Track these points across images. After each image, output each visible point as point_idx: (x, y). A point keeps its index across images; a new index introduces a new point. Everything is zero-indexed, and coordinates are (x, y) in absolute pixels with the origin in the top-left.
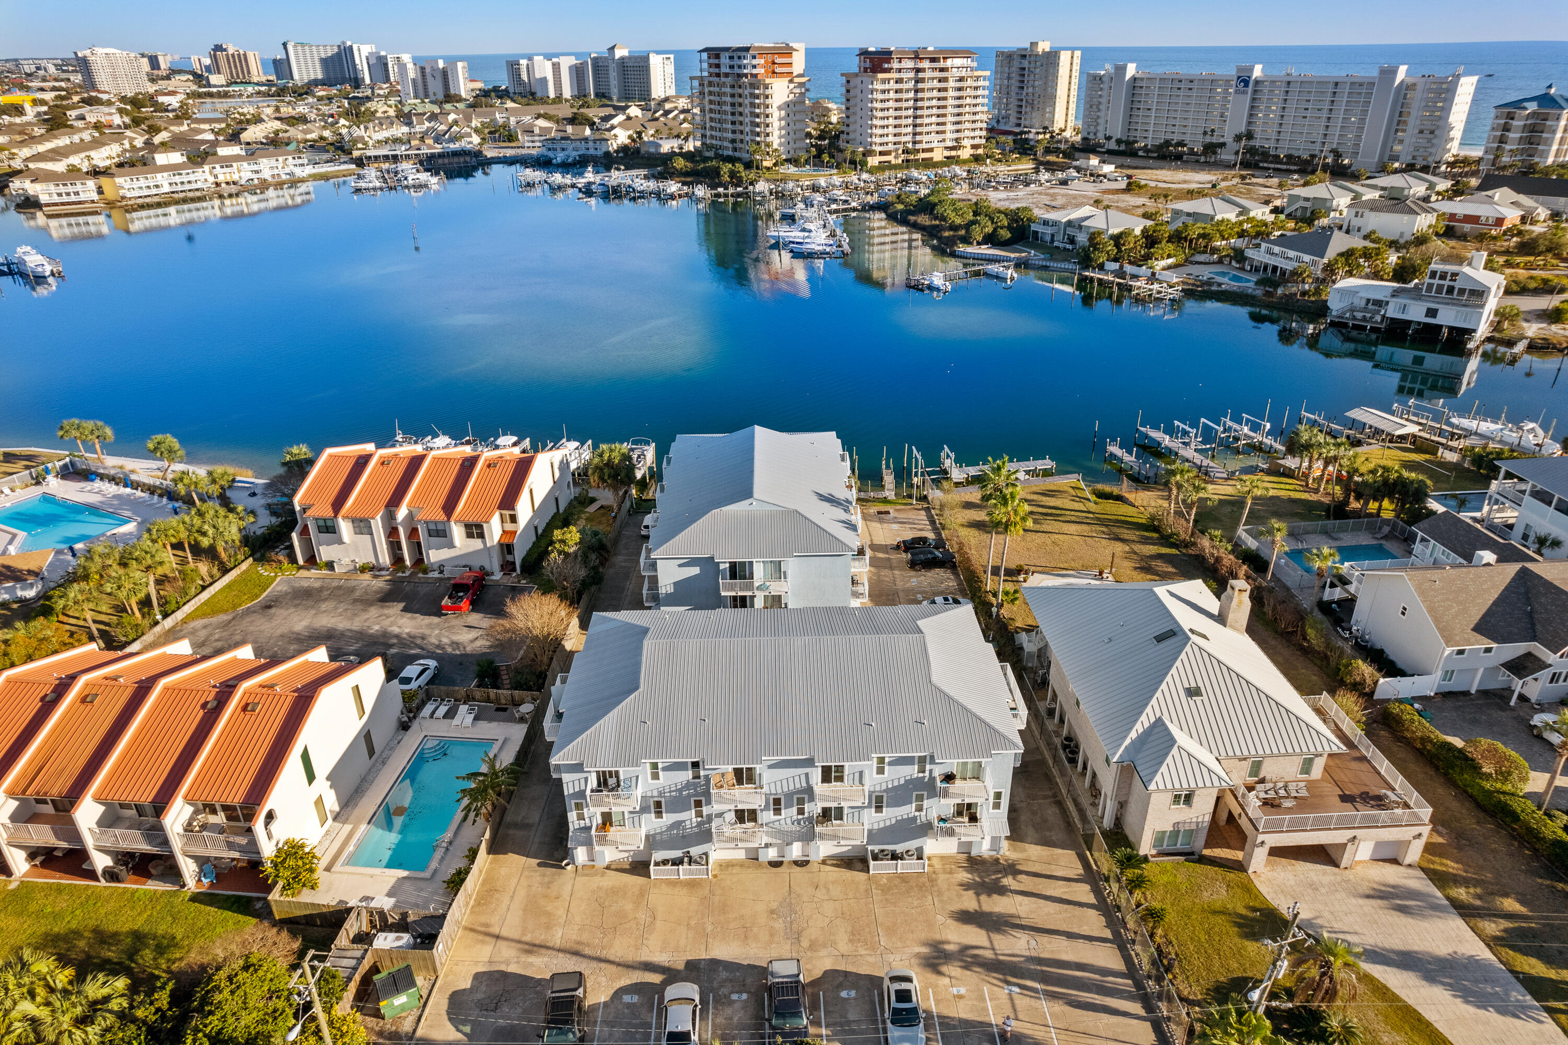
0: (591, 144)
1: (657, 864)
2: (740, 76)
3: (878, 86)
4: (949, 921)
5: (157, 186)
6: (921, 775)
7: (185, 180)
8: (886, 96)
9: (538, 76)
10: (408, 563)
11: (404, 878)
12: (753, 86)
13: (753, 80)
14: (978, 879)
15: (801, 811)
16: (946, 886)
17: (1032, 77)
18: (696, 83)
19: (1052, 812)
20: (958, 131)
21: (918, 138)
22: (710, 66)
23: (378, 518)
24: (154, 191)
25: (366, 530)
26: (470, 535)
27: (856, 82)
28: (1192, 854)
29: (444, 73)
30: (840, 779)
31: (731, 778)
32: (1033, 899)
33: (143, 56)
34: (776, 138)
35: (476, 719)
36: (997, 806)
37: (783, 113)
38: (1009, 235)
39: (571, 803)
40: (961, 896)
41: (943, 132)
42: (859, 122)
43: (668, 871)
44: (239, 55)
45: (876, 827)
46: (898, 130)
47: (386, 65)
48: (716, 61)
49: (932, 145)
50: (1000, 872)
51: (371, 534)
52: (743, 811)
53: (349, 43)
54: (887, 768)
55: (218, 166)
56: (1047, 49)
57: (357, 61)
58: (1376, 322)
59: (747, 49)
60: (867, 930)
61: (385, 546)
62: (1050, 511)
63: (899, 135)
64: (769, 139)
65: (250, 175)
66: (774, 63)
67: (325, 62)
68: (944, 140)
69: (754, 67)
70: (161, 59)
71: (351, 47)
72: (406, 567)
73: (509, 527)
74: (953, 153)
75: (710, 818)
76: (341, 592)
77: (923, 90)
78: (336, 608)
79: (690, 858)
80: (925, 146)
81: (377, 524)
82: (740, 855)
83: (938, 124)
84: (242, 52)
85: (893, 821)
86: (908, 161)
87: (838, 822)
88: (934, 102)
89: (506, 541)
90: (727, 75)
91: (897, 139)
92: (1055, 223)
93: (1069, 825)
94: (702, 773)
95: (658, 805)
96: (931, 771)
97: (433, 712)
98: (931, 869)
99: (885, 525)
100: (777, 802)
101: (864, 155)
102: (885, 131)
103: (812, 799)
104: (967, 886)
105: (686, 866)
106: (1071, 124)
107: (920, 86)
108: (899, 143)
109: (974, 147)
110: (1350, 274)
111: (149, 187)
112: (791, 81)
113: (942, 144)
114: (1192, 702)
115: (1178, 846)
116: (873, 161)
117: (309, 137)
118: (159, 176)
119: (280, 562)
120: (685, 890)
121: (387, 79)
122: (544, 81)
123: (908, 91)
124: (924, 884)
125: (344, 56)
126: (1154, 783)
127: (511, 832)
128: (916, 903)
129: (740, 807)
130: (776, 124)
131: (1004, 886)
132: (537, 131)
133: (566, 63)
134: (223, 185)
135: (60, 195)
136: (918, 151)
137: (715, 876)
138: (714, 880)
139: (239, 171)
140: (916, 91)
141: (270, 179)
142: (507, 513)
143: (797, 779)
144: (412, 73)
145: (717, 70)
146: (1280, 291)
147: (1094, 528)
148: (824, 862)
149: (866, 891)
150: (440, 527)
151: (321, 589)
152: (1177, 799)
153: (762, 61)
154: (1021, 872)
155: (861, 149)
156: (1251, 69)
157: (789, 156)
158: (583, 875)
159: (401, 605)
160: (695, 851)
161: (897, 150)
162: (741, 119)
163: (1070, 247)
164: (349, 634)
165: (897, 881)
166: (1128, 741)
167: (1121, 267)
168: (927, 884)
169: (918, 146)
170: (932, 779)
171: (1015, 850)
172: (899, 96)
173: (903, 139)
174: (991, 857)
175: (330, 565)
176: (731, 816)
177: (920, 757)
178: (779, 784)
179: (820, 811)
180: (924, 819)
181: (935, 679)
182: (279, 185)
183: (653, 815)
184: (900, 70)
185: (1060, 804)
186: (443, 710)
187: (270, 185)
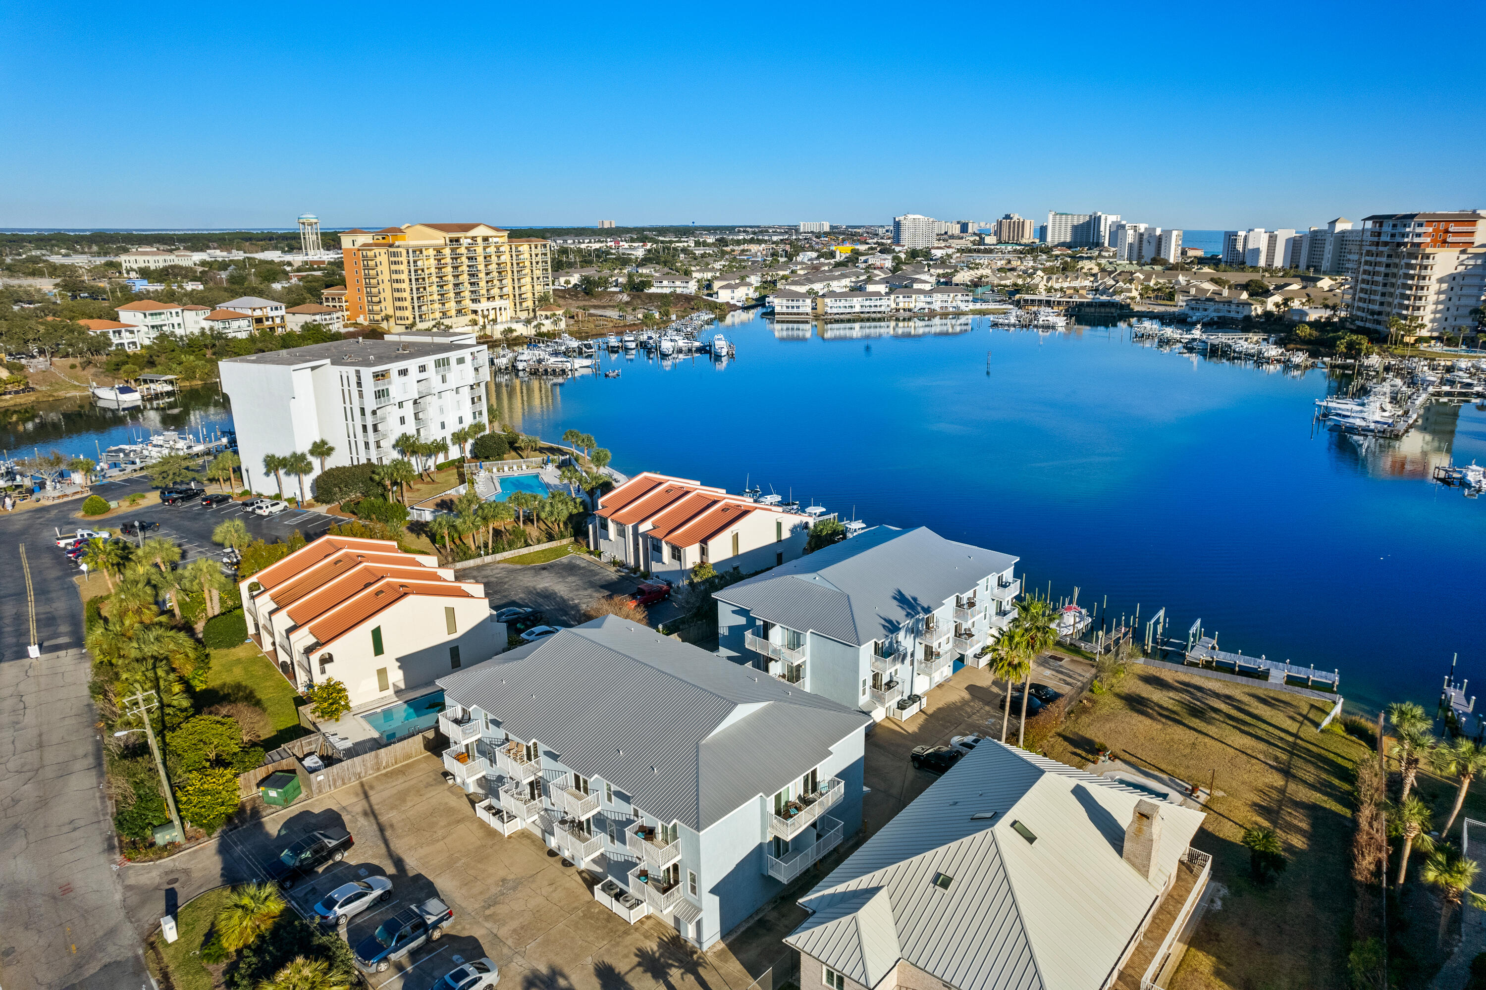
1: (486, 807)
2: (1399, 245)
4: (590, 966)
5: (852, 307)
6: (635, 818)
7: (873, 304)
9: (1252, 246)
10: (642, 568)
12: (1412, 255)
13: (1414, 249)
16: (628, 943)
22: (1372, 234)
24: (848, 310)
29: (1160, 240)
31: (522, 749)
34: (1429, 310)
36: (693, 889)
37: (1445, 286)
40: (628, 958)
48: (1380, 229)
53: (1099, 214)
54: (613, 797)
55: (901, 296)
57: (1102, 228)
59: (1412, 216)
60: (533, 932)
65: (923, 305)
66: (1447, 231)
69: (1419, 235)
71: (1100, 217)
76: (589, 574)
78: (574, 582)
79: (504, 814)
81: (629, 529)
84: (1022, 220)
85: (623, 859)
90: (1386, 244)
98: (639, 926)
104: (641, 954)
111: (845, 307)
112: (1465, 252)
118: (855, 299)
119: (583, 545)
120: (482, 834)
122: (1257, 251)
133: (1284, 235)
134: (901, 311)
135: (788, 307)
137: (510, 837)
138: (506, 839)
141: (938, 310)
144: (1130, 238)
145: (1378, 239)
147: (1272, 750)
148: (580, 872)
149: (575, 908)
152: (829, 976)
154: (695, 974)
157: (1439, 333)
158: (450, 791)
165: (602, 916)
166: (830, 891)
168: (618, 932)
171: (719, 956)
175: (600, 554)
182: (944, 315)
183: (489, 762)
187: (938, 314)
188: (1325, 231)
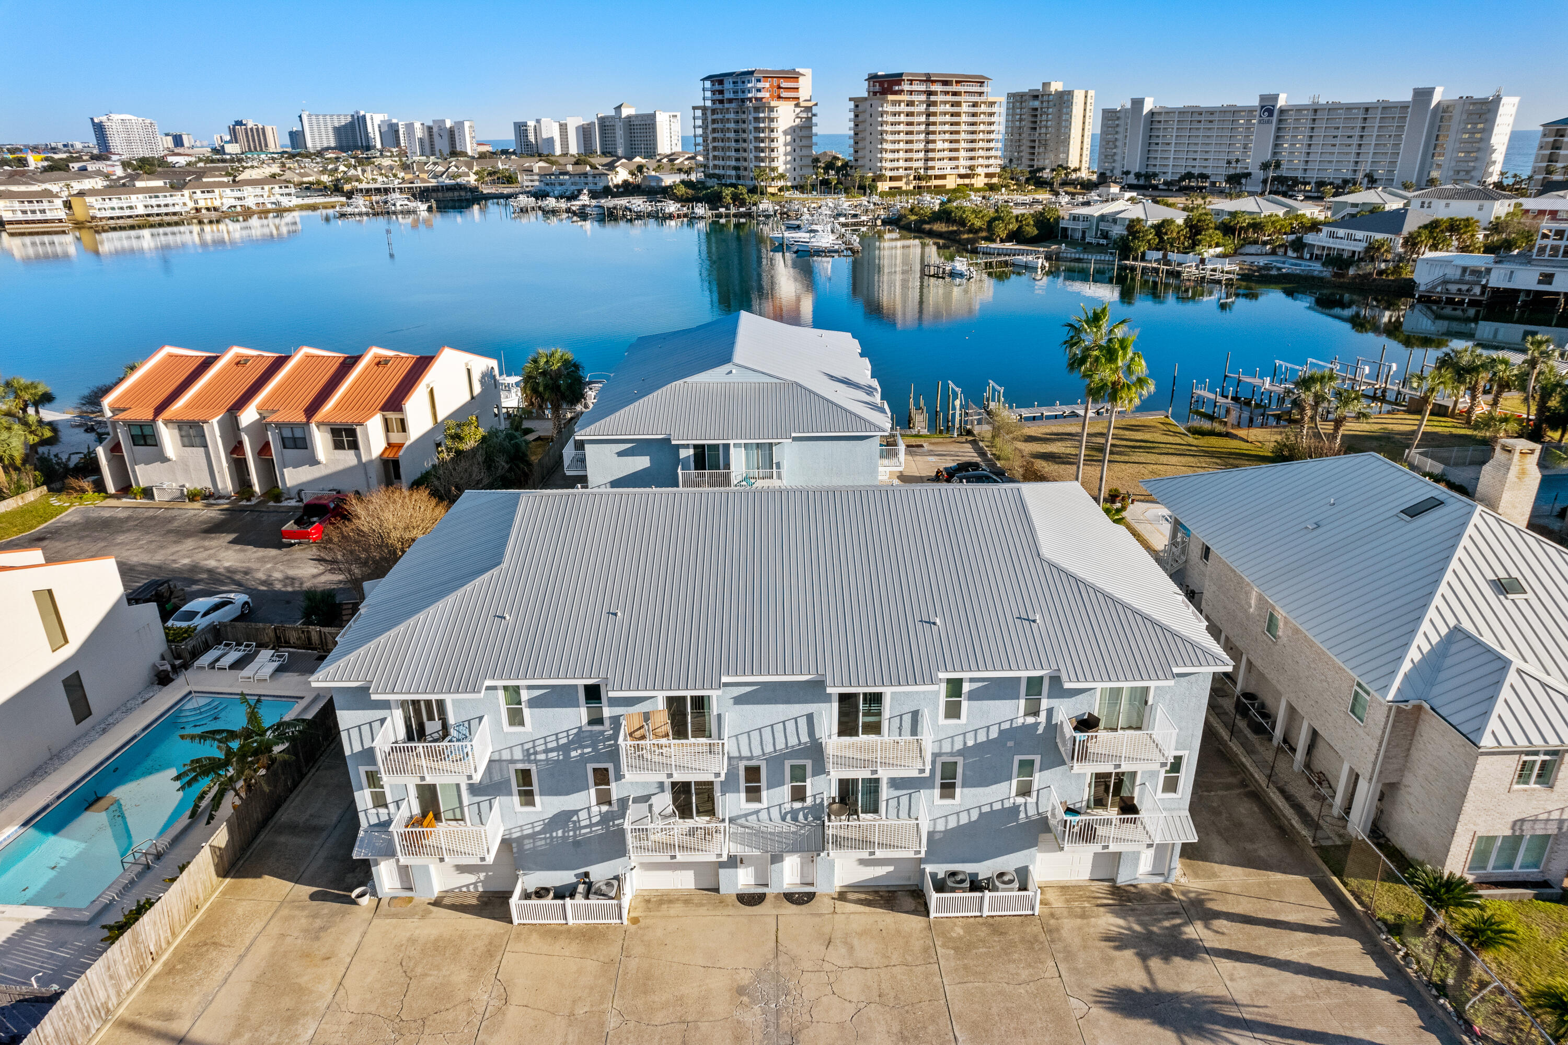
0: (590, 179)
1: (527, 896)
2: (743, 100)
3: (888, 108)
4: (1096, 1011)
5: (131, 208)
6: (1031, 720)
7: (162, 203)
8: (897, 119)
9: (545, 136)
10: (257, 488)
11: (39, 922)
12: (757, 109)
13: (758, 104)
14: (1137, 928)
15: (799, 794)
16: (1077, 941)
17: (1044, 117)
18: (699, 113)
19: (1245, 810)
20: (971, 158)
21: (930, 164)
22: (713, 92)
23: (215, 421)
24: (127, 212)
25: (198, 440)
26: (338, 445)
27: (863, 106)
28: (1545, 884)
29: (451, 132)
30: (874, 728)
31: (662, 719)
32: (1254, 967)
33: (167, 135)
34: (781, 161)
35: (280, 670)
36: (1171, 785)
37: (789, 138)
38: (1036, 232)
39: (359, 773)
40: (1111, 960)
41: (957, 159)
42: (869, 147)
43: (546, 910)
44: (257, 129)
45: (940, 827)
46: (909, 155)
47: (397, 131)
48: (720, 88)
49: (945, 172)
50: (1176, 914)
51: (205, 446)
52: (687, 785)
53: (362, 113)
54: (965, 704)
55: (198, 191)
56: (1060, 89)
57: (370, 129)
58: (1475, 295)
59: (752, 73)
60: (931, 1029)
61: (225, 464)
62: (1138, 444)
63: (910, 160)
64: (774, 164)
65: (233, 202)
66: (779, 87)
67: (338, 131)
68: (957, 167)
69: (759, 90)
70: (185, 138)
71: (364, 117)
72: (252, 494)
73: (396, 437)
74: (967, 181)
75: (623, 803)
76: (153, 523)
77: (935, 114)
78: (138, 540)
79: (590, 885)
80: (937, 172)
81: (214, 430)
82: (685, 881)
83: (951, 150)
84: (260, 126)
85: (975, 816)
86: (919, 187)
87: (870, 816)
88: (947, 128)
89: (390, 455)
90: (730, 101)
91: (908, 164)
92: (1086, 218)
93: (1284, 833)
94: (607, 712)
95: (525, 776)
96: (1050, 711)
97: (217, 660)
98: (1046, 910)
99: (918, 458)
100: (753, 773)
101: (873, 180)
102: (896, 155)
103: (820, 769)
104: (1119, 942)
105: (579, 900)
106: (1085, 165)
107: (932, 109)
108: (911, 168)
109: (988, 175)
110: (1434, 247)
111: (122, 208)
112: (797, 105)
113: (955, 172)
114: (1508, 604)
115: (1516, 868)
116: (883, 186)
117: (305, 179)
118: (133, 197)
119: (83, 491)
120: (574, 947)
121: (398, 144)
122: (551, 141)
123: (919, 114)
124: (1036, 937)
125: (357, 125)
126: (1488, 733)
127: (282, 839)
128: (1024, 974)
129: (678, 777)
130: (782, 150)
131: (1189, 942)
132: (536, 170)
133: (573, 124)
134: (204, 211)
135: (24, 212)
136: (930, 177)
137: (635, 921)
138: (633, 928)
139: (221, 197)
140: (928, 115)
141: (254, 208)
142: (392, 415)
143: (790, 726)
144: (419, 134)
145: (720, 97)
146: (1352, 271)
147: (1201, 459)
148: (842, 896)
149: (926, 950)
150: (298, 433)
151: (128, 519)
152: (1524, 774)
153: (767, 85)
154: (1218, 915)
155: (870, 175)
156: (1275, 97)
157: (795, 183)
158: (387, 916)
159: (232, 537)
160: (599, 872)
161: (908, 176)
162: (745, 145)
163: (1104, 242)
164: (141, 569)
165: (983, 932)
166: (1406, 666)
167: (1165, 256)
168: (1042, 937)
169: (930, 172)
170: (1053, 728)
171: (1196, 875)
172: (910, 119)
173: (915, 165)
174: (1155, 886)
175: (148, 493)
176: (664, 802)
177: (1030, 680)
178: (755, 736)
179: (834, 792)
180: (1032, 811)
181: (1046, 552)
182: (264, 213)
183: (516, 799)
184: (911, 92)
185: (1257, 796)
186: (234, 655)
187: (254, 213)
188: (612, 117)
